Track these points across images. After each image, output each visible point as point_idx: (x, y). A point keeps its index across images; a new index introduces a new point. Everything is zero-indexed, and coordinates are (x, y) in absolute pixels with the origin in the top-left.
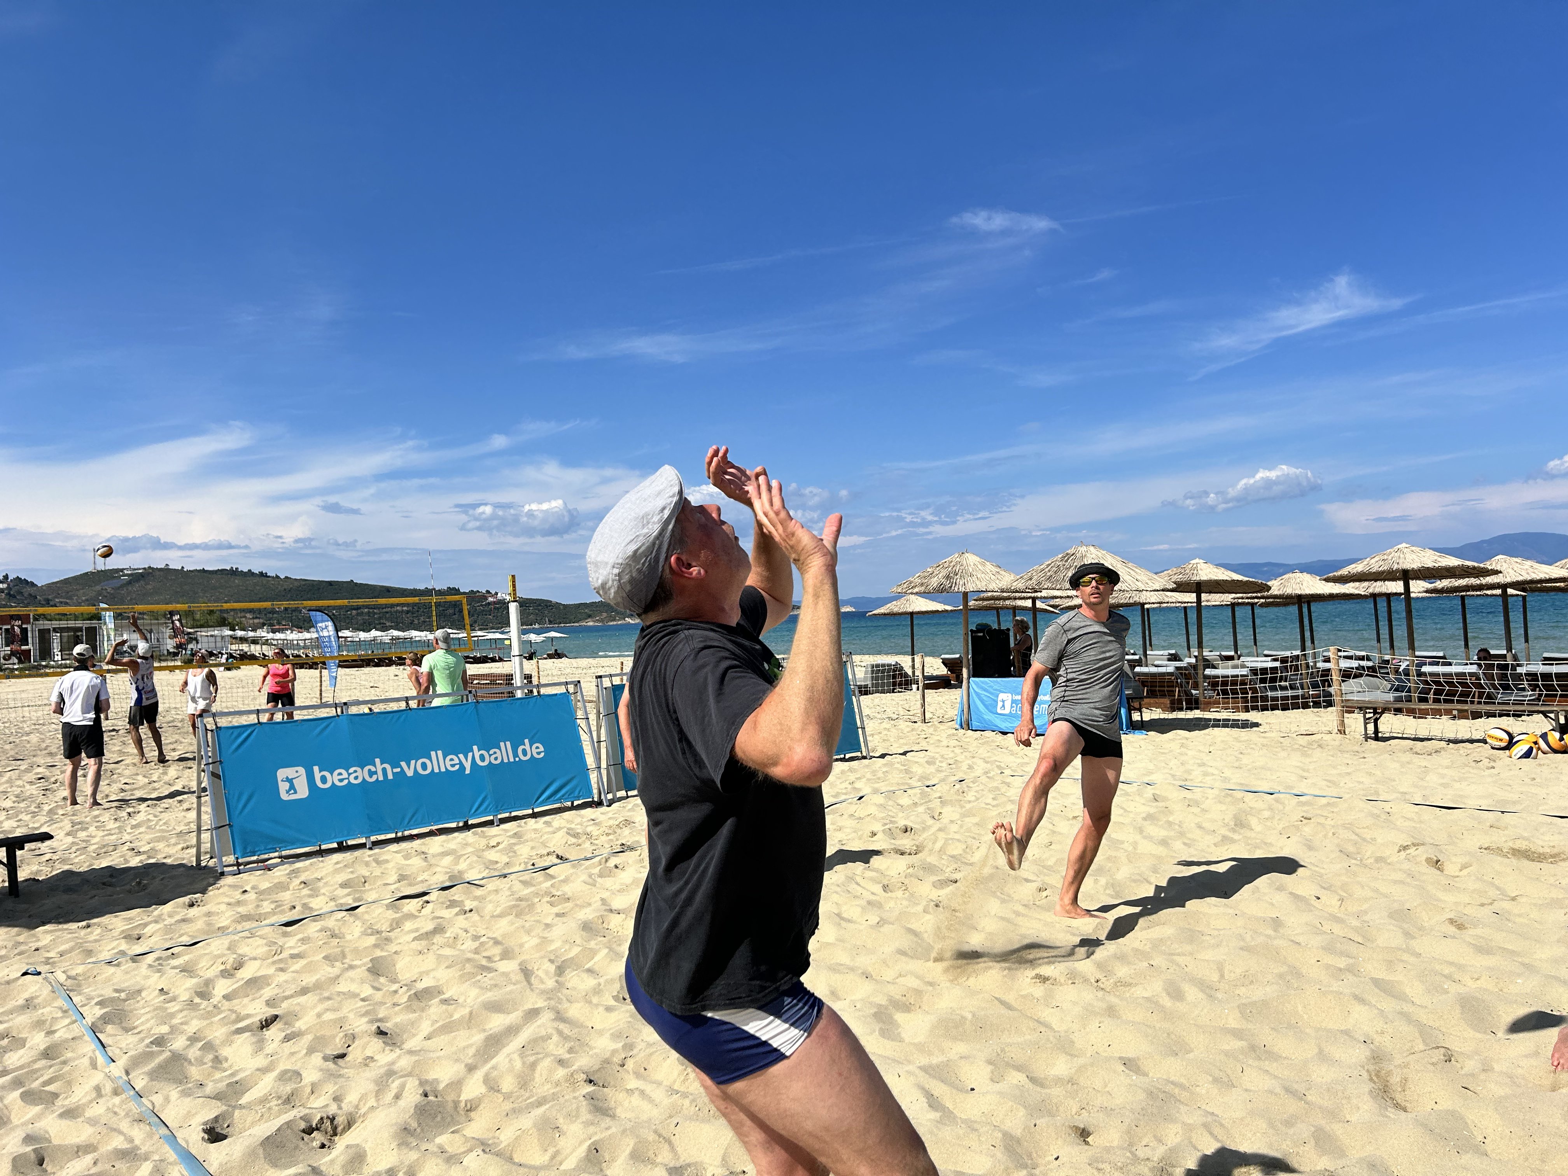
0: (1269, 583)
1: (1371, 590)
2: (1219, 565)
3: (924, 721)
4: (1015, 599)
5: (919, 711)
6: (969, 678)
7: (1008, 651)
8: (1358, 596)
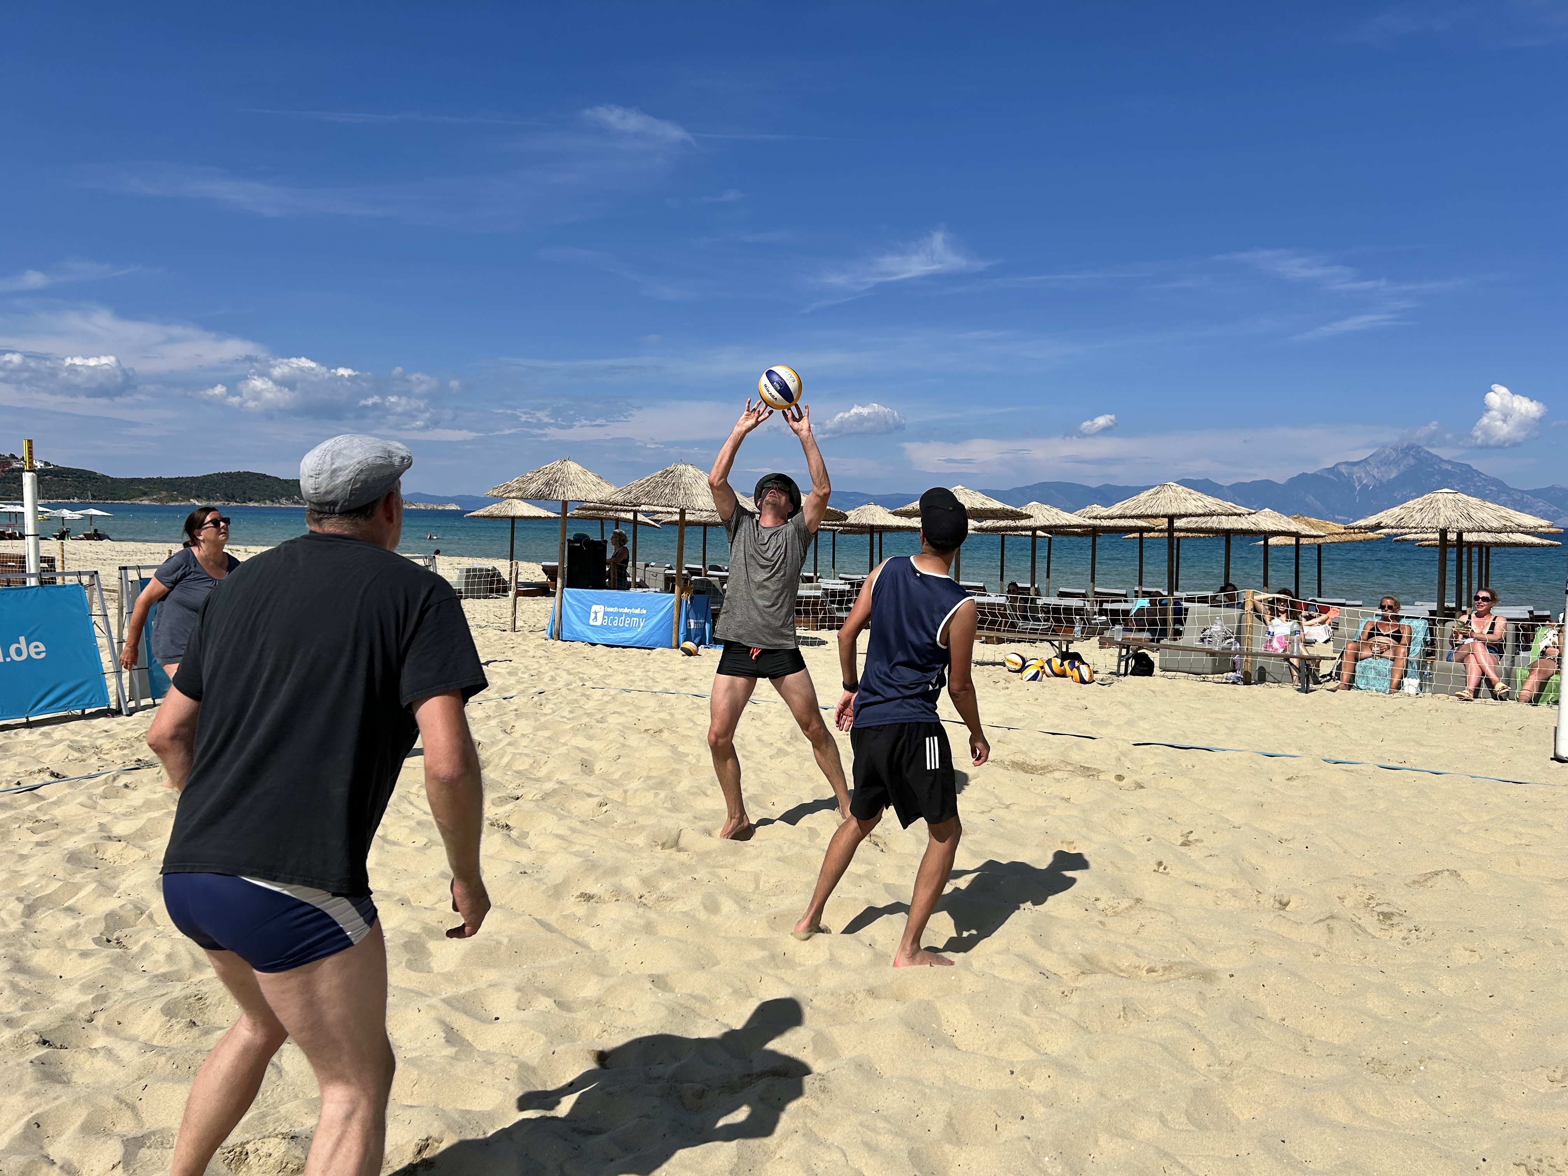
0: (847, 513)
3: (514, 630)
4: (617, 510)
5: (509, 619)
6: (562, 588)
7: (605, 563)
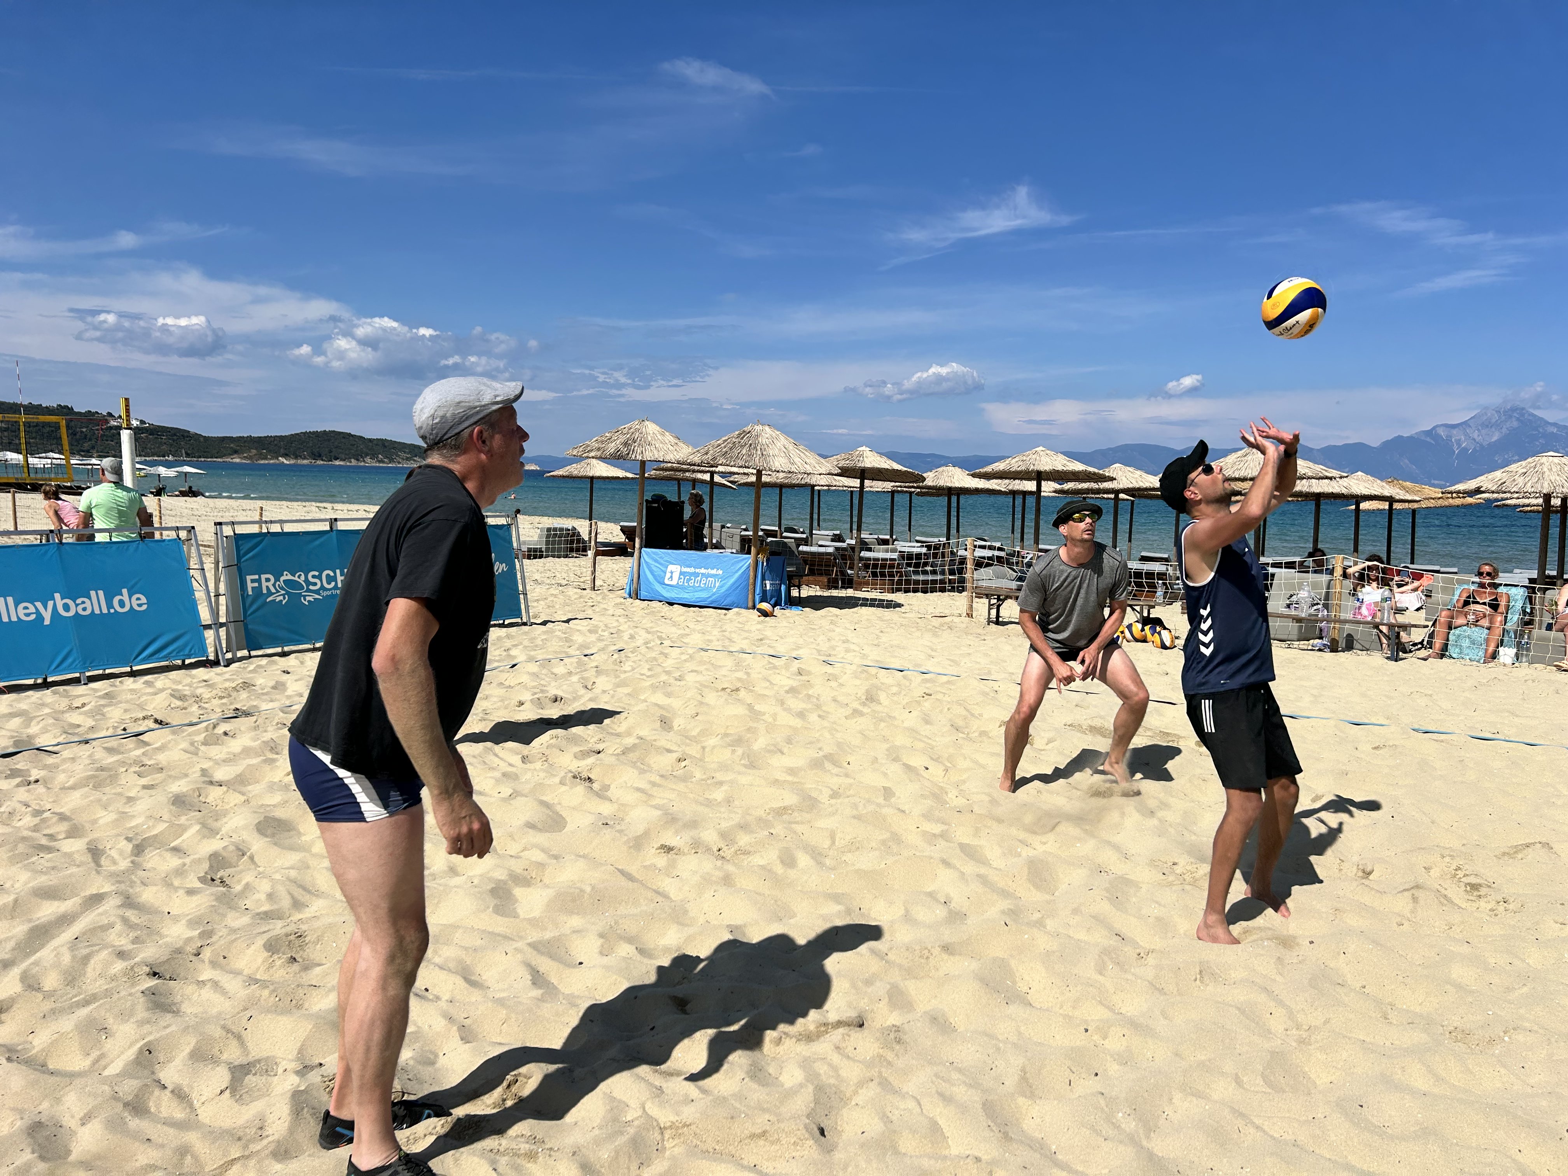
0: (925, 475)
1: (1010, 487)
2: (881, 454)
3: (593, 589)
4: (694, 471)
5: (589, 578)
6: (641, 548)
7: (682, 523)
8: (999, 492)
